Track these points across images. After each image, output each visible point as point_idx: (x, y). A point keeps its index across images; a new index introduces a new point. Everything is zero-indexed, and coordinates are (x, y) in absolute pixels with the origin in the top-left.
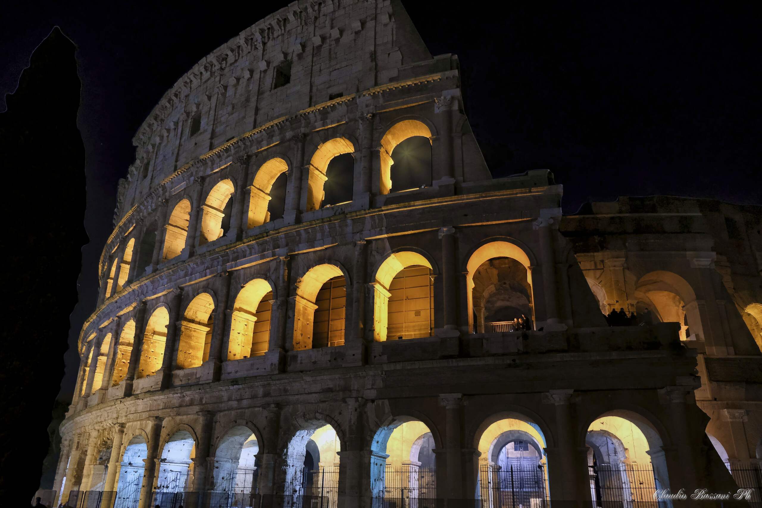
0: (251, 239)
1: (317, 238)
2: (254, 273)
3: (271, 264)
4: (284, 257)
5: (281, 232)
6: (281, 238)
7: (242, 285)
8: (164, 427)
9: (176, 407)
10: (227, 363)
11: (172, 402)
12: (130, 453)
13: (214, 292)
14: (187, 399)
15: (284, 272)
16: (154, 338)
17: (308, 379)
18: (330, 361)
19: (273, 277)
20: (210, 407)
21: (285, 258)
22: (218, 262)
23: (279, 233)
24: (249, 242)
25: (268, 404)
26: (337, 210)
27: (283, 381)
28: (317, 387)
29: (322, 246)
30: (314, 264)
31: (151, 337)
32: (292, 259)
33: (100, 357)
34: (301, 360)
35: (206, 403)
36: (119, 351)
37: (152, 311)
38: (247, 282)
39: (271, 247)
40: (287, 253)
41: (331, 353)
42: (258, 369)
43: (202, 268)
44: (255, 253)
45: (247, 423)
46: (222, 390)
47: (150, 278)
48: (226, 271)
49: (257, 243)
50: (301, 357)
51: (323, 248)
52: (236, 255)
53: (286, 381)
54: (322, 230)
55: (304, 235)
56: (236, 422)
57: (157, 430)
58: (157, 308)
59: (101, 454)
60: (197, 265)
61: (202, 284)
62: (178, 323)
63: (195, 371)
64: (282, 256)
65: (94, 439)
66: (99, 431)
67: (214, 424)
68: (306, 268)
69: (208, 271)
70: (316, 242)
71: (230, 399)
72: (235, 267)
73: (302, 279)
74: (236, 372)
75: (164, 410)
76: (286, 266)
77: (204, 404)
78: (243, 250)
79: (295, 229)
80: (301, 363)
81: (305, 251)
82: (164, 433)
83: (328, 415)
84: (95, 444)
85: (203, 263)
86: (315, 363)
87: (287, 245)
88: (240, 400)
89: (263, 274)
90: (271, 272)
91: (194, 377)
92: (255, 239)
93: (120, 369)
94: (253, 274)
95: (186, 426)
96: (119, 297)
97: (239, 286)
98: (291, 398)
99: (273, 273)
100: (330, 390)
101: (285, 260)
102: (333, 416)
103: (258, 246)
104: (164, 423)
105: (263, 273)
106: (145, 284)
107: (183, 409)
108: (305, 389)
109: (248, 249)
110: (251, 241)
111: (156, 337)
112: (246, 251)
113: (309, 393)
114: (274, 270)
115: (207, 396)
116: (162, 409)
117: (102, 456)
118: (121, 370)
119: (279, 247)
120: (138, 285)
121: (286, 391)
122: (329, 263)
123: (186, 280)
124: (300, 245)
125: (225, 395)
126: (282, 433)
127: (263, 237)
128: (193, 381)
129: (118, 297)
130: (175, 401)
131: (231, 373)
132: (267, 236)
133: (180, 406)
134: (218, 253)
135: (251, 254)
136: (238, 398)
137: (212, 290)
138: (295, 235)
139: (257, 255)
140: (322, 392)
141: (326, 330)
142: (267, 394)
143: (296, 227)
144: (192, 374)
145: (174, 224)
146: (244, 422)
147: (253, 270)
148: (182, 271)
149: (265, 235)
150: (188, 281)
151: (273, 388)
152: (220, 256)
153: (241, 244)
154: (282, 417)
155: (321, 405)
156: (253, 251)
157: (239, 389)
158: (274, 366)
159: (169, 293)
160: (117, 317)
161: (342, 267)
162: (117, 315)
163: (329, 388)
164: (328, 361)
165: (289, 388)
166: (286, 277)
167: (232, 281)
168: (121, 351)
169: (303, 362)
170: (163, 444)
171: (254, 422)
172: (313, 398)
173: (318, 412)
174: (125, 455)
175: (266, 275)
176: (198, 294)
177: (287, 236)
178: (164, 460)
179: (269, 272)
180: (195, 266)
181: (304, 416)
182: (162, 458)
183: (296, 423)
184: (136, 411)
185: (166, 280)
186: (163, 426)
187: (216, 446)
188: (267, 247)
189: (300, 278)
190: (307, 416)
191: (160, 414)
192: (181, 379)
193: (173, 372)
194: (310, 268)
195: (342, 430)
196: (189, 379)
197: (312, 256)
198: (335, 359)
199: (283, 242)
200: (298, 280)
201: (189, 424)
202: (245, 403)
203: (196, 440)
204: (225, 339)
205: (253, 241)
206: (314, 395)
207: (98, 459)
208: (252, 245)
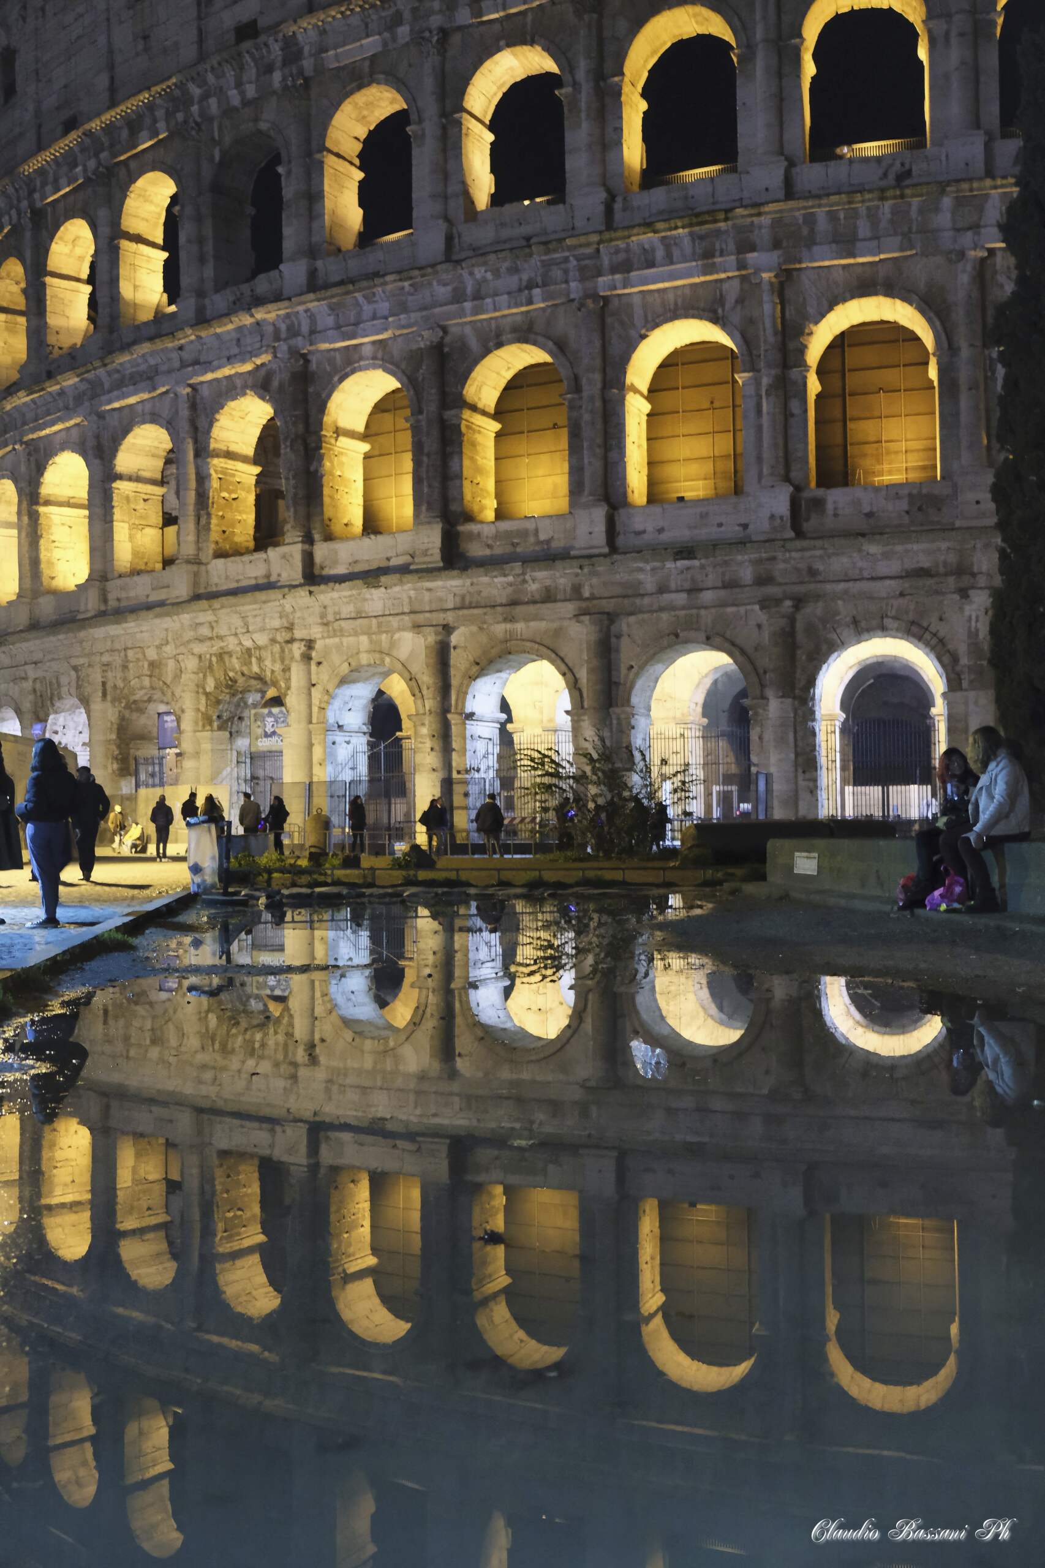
0: (679, 224)
1: (861, 235)
2: (676, 304)
3: (725, 286)
4: (772, 274)
5: (766, 213)
6: (760, 227)
7: (643, 332)
8: (455, 648)
9: (501, 605)
10: (631, 511)
11: (484, 594)
12: (337, 703)
13: (555, 343)
14: (533, 587)
15: (768, 308)
16: (338, 444)
17: (874, 549)
18: (907, 512)
19: (735, 318)
20: (608, 605)
21: (775, 276)
22: (566, 272)
23: (759, 214)
24: (670, 229)
25: (778, 602)
26: (891, 165)
27: (808, 554)
28: (894, 567)
29: (875, 255)
30: (848, 295)
31: (333, 441)
32: (786, 278)
33: (118, 484)
34: (836, 509)
35: (593, 597)
36: (212, 472)
37: (336, 379)
38: (657, 325)
39: (732, 246)
40: (779, 264)
41: (910, 495)
42: (720, 525)
43: (513, 281)
44: (685, 260)
45: (708, 638)
46: (641, 570)
47: (332, 297)
48: (595, 296)
49: (691, 234)
50: (835, 502)
51: (877, 259)
52: (622, 256)
53: (818, 553)
54: (873, 216)
55: (823, 225)
56: (677, 636)
57: (442, 655)
58: (353, 372)
59: (221, 707)
60: (497, 273)
61: (509, 319)
62: (448, 414)
63: (530, 525)
64: (765, 271)
65: (193, 676)
66: (200, 657)
67: (613, 640)
68: (825, 304)
69: (537, 292)
70: (859, 244)
71: (662, 589)
72: (625, 287)
73: (814, 328)
74: (661, 531)
75: (461, 612)
76: (776, 294)
77: (587, 599)
78: (647, 246)
79: (805, 208)
80: (836, 515)
81: (827, 263)
82: (459, 661)
83: (913, 623)
84: (198, 686)
85: (514, 270)
86: (870, 515)
87: (776, 245)
88: (694, 590)
89: (703, 310)
90: (728, 306)
91: (532, 539)
92: (691, 225)
93: (221, 513)
94: (672, 307)
95: (528, 644)
96: (199, 337)
97: (633, 333)
98: (829, 587)
99: (733, 308)
100: (922, 573)
101: (774, 280)
102: (925, 624)
103: (693, 240)
104: (455, 639)
105: (702, 305)
106: (306, 311)
107: (519, 609)
108: (861, 570)
109: (662, 247)
110: (676, 228)
111: (344, 441)
112: (653, 250)
113: (873, 579)
114: (737, 302)
115: (595, 581)
116: (455, 609)
117: (221, 711)
118: (223, 517)
119: (753, 249)
120: (282, 312)
121: (812, 572)
122: (887, 295)
123: (463, 309)
124: (816, 249)
125: (649, 582)
126: (804, 657)
127: (715, 221)
128: (527, 547)
129: (193, 337)
130: (495, 592)
131: (644, 532)
132: (726, 219)
133: (514, 603)
134: (570, 248)
135: (670, 260)
136: (687, 586)
137: (549, 338)
138: (801, 221)
139: (694, 264)
140: (906, 577)
141: (839, 440)
142: (763, 580)
143: (810, 203)
144: (524, 534)
145: (335, 150)
146: (702, 636)
147: (671, 296)
148: (445, 285)
149: (722, 216)
150: (468, 312)
151: (782, 566)
152: (574, 256)
153: (644, 233)
154: (799, 626)
155: (896, 603)
156: (676, 253)
157: (688, 569)
158: (779, 521)
159: (395, 337)
160: (190, 385)
161: (924, 306)
162: (191, 382)
163: (922, 569)
164: (903, 514)
165: (821, 568)
166: (779, 321)
167: (609, 320)
168: (216, 471)
169: (840, 512)
170: (465, 682)
171: (728, 634)
172: (883, 588)
173: (887, 616)
174: (330, 707)
175: (715, 312)
176: (500, 345)
177: (777, 223)
178: (470, 716)
179: (723, 306)
180: (489, 276)
181: (855, 622)
182: (468, 710)
183: (835, 637)
184: (358, 612)
185: (387, 305)
186: (452, 644)
187: (628, 685)
188: (717, 246)
189: (811, 326)
190: (863, 624)
191: (450, 618)
192: (490, 542)
193: (461, 528)
194: (837, 304)
195: (949, 651)
196: (514, 545)
197: (839, 276)
198: (920, 509)
199: (764, 235)
200: (807, 331)
201: (538, 640)
202: (708, 596)
203: (568, 672)
204: (613, 455)
205: (683, 227)
206: (888, 582)
207: (215, 717)
208: (679, 237)
